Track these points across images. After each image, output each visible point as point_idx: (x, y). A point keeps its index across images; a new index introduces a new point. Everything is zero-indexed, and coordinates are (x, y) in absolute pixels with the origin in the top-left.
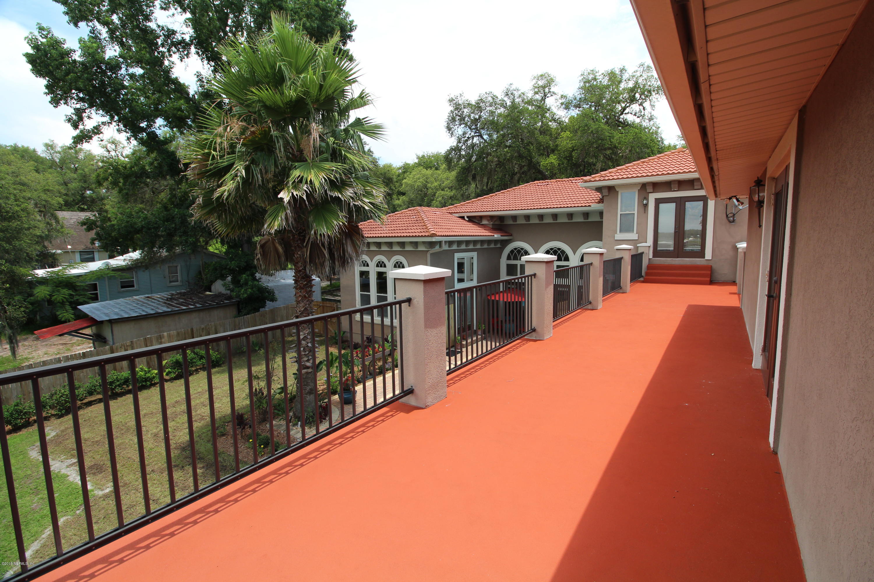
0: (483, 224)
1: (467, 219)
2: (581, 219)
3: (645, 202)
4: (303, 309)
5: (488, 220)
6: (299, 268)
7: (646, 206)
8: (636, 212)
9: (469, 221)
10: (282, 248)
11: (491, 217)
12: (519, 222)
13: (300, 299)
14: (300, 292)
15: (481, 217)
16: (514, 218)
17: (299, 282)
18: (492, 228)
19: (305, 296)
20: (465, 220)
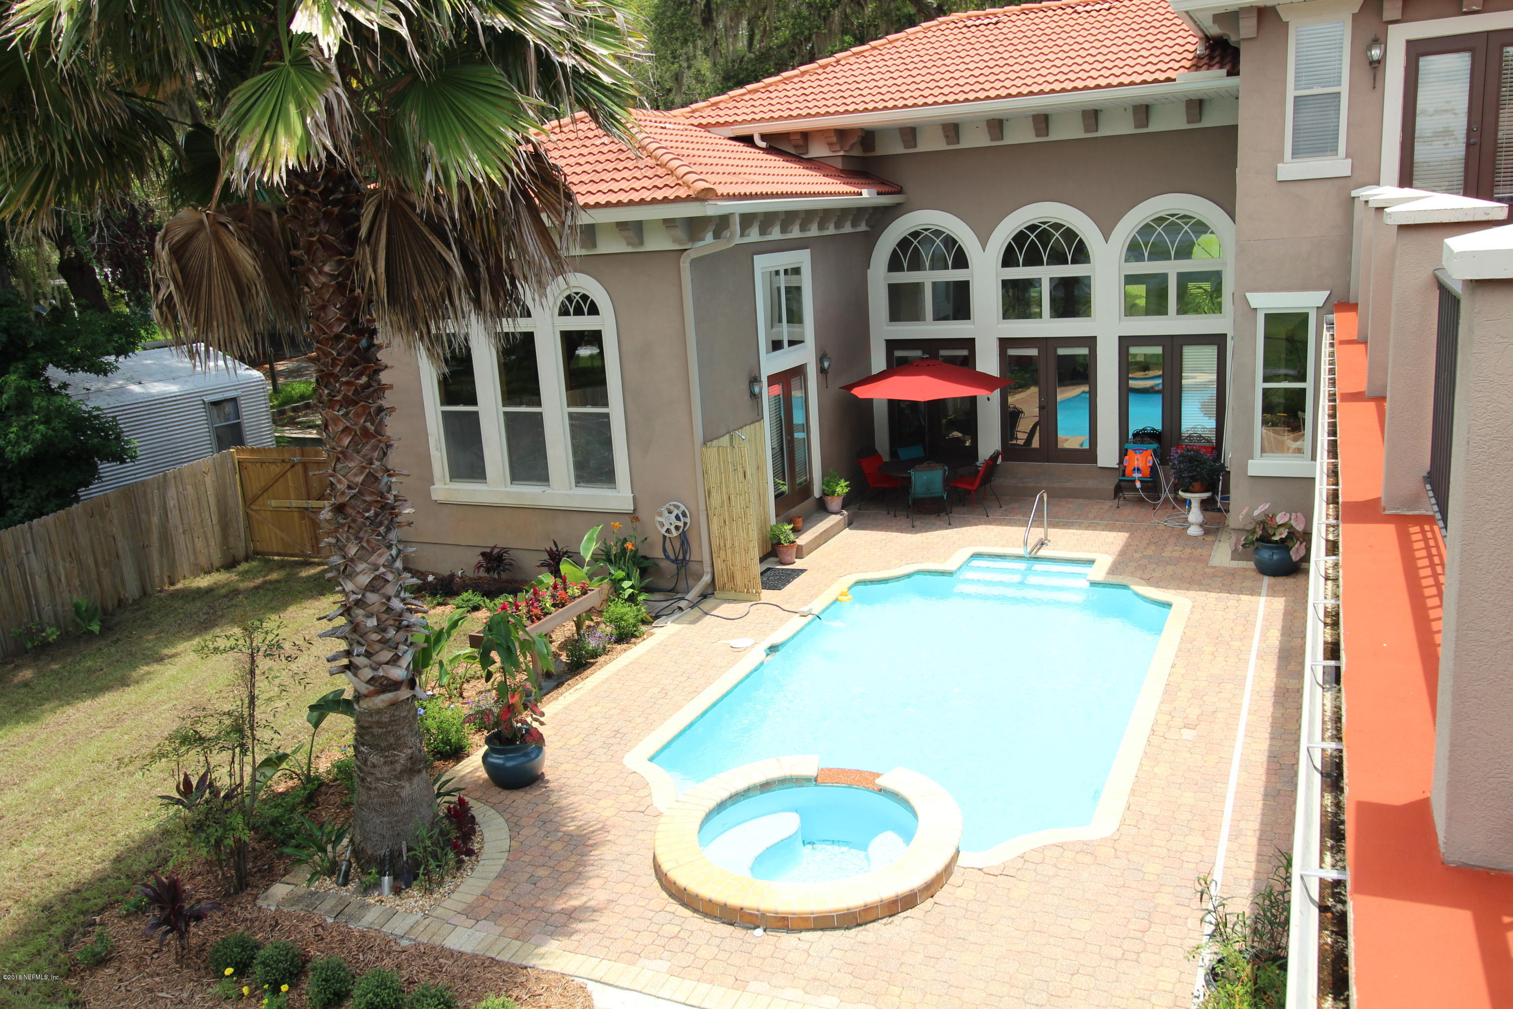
0: (810, 160)
1: (763, 144)
2: (1125, 127)
3: (1376, 53)
4: (360, 479)
5: (830, 145)
6: (330, 327)
7: (1377, 66)
8: (1344, 89)
9: (770, 150)
10: (256, 256)
11: (842, 134)
12: (925, 145)
13: (346, 441)
14: (346, 415)
15: (805, 136)
16: (909, 133)
17: (337, 378)
18: (842, 171)
19: (366, 433)
20: (754, 145)
